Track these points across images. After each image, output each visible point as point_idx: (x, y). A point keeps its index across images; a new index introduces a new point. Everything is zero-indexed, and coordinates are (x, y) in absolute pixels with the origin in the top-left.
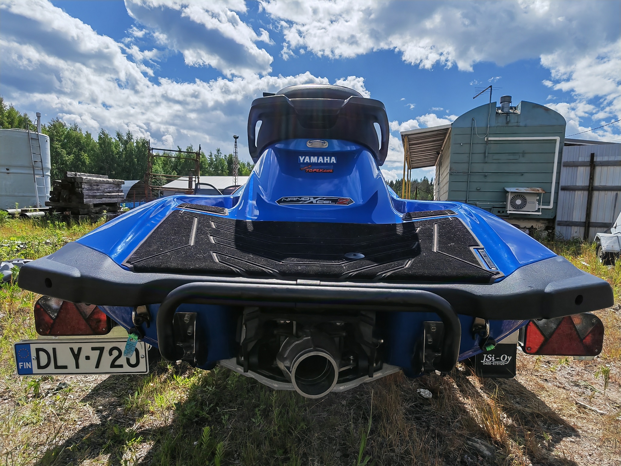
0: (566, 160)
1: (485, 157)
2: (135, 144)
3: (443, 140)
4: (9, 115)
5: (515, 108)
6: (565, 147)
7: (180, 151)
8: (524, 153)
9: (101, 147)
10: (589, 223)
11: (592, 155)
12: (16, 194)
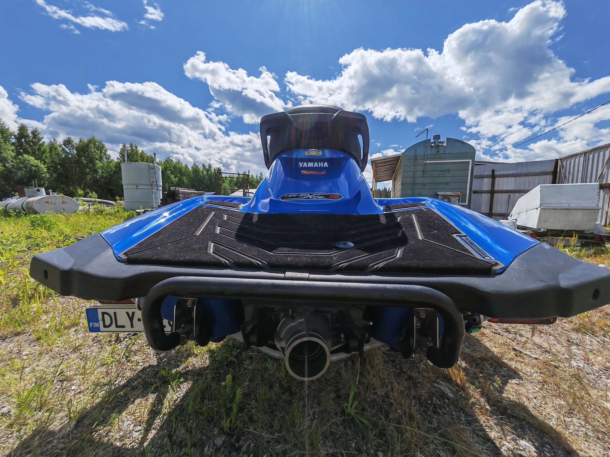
0: (476, 174)
1: (424, 173)
2: (213, 171)
3: (397, 164)
4: (141, 155)
5: (443, 142)
6: (475, 166)
7: (239, 174)
8: (448, 171)
9: (193, 173)
10: (492, 213)
11: (493, 171)
12: (142, 201)
